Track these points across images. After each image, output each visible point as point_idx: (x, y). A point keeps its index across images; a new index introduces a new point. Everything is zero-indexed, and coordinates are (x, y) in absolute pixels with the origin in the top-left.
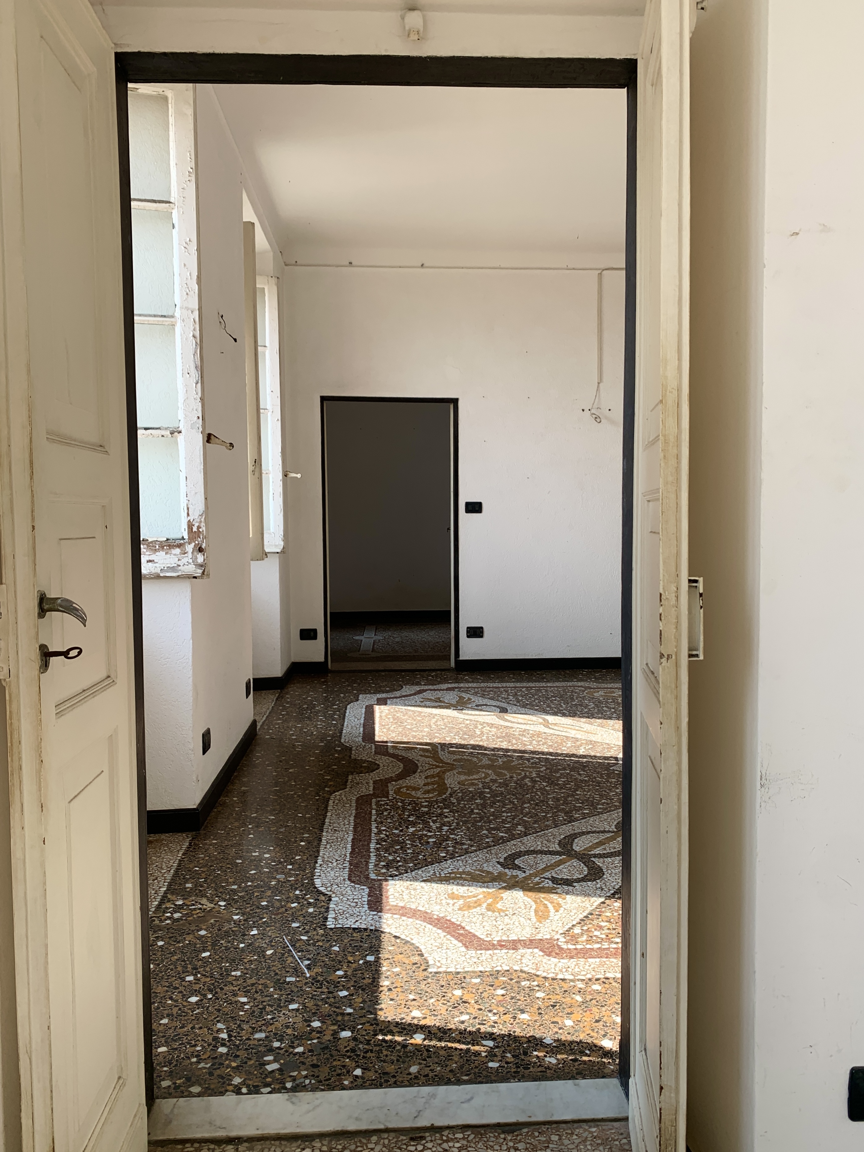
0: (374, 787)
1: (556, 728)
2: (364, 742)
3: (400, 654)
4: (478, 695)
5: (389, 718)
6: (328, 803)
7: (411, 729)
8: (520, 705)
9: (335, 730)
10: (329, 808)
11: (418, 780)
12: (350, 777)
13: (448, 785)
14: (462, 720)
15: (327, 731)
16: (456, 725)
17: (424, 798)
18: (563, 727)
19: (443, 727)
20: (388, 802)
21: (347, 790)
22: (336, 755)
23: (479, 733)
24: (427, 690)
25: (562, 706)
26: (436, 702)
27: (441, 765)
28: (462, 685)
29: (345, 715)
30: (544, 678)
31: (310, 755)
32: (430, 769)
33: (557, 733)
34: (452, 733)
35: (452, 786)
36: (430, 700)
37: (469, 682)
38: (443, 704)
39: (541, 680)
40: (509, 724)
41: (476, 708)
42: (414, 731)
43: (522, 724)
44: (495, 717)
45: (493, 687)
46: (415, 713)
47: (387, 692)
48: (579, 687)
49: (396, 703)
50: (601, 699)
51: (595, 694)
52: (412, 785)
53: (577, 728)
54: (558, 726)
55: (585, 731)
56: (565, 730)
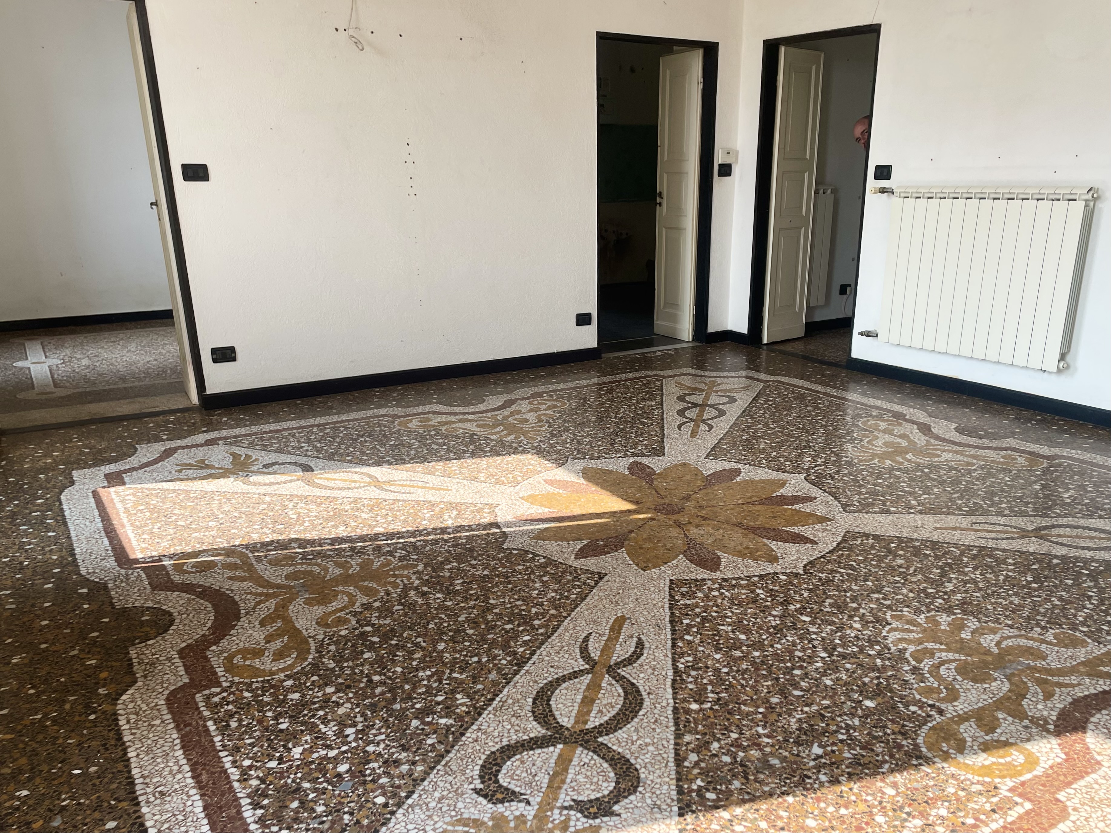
0: (184, 666)
1: (393, 488)
2: (122, 568)
3: (101, 388)
4: (257, 447)
5: (141, 511)
6: (117, 725)
7: (188, 527)
8: (324, 457)
9: (61, 550)
10: (125, 739)
11: (251, 631)
12: (133, 653)
13: (305, 633)
14: (257, 496)
15: (48, 556)
16: (254, 508)
17: (282, 670)
18: (402, 485)
19: (236, 515)
20: (225, 694)
21: (140, 684)
22: (86, 606)
23: (295, 516)
24: (175, 450)
25: (379, 450)
26: (202, 468)
27: (271, 591)
28: (224, 433)
29: (64, 516)
30: (331, 408)
31: (38, 616)
32: (258, 603)
33: (400, 497)
34: (255, 523)
35: (312, 633)
36: (190, 466)
37: (231, 427)
38: (213, 471)
39: (328, 411)
40: (328, 493)
41: (265, 470)
42: (195, 530)
43: (345, 489)
44: (300, 483)
45: (271, 432)
46: (179, 494)
47: (115, 460)
48: (382, 416)
49: (140, 478)
50: (421, 431)
51: (410, 425)
52: (247, 645)
53: (420, 484)
54: (394, 485)
55: (432, 488)
56: (408, 490)
